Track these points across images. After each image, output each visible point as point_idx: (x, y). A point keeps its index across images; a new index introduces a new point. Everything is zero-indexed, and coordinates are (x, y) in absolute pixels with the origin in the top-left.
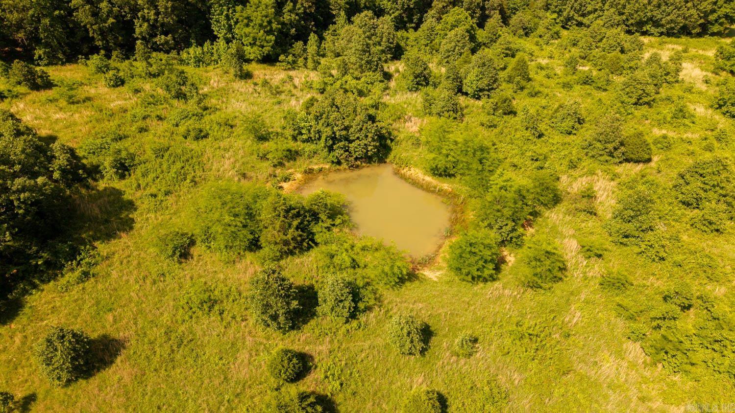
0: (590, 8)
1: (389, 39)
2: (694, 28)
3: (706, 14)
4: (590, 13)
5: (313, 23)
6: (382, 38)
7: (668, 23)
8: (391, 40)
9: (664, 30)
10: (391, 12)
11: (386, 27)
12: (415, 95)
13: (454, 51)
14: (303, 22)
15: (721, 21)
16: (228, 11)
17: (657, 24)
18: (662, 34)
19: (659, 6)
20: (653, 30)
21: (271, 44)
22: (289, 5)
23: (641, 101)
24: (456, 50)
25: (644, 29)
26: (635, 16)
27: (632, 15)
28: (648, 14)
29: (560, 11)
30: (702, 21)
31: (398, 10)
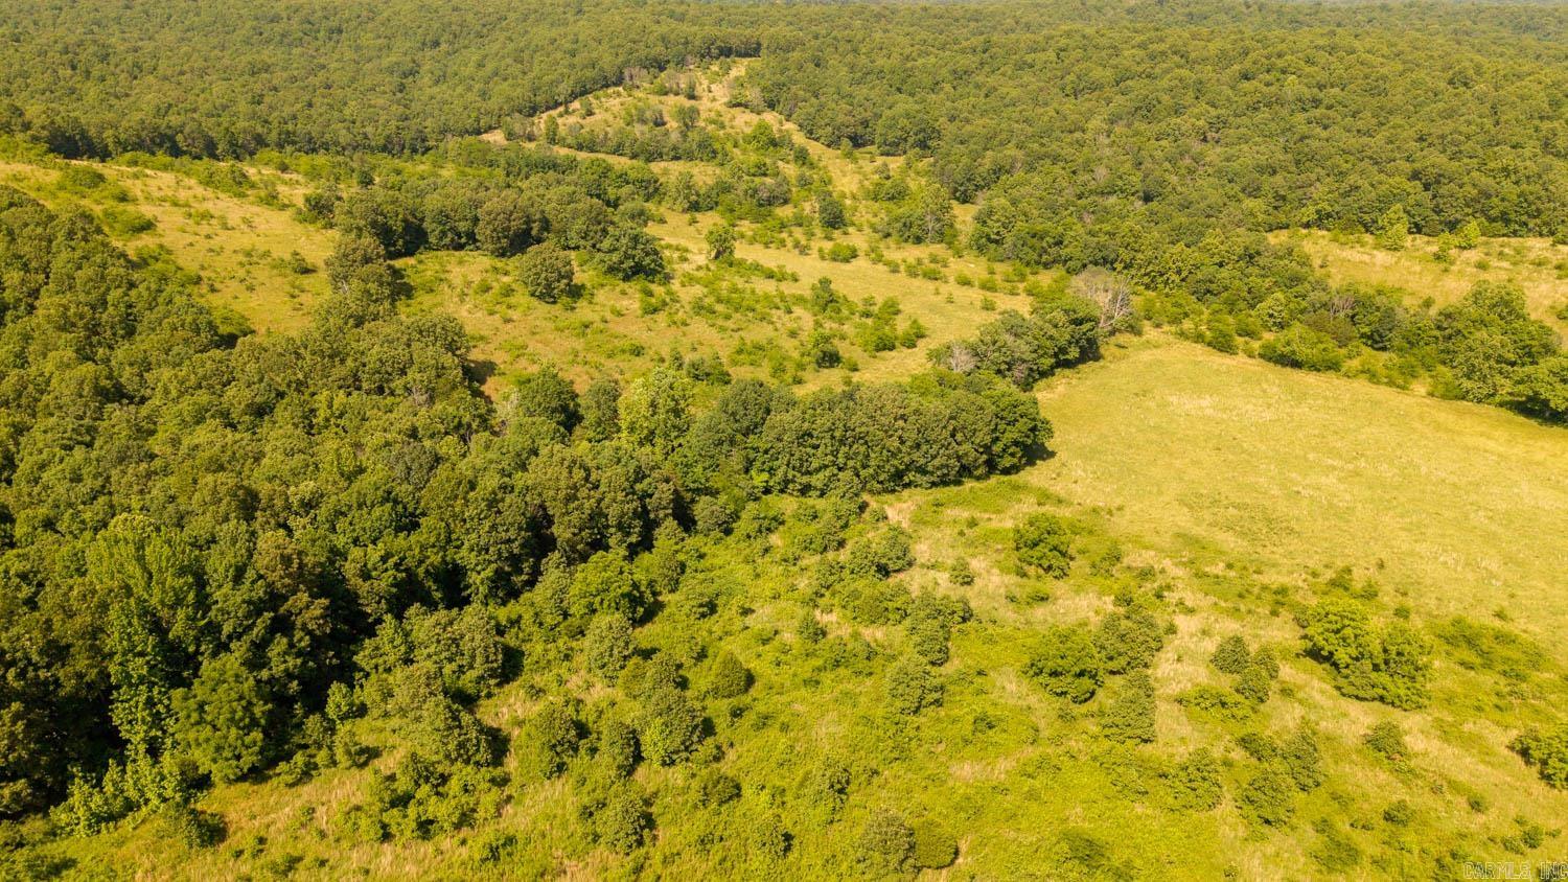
0: (815, 465)
1: (487, 657)
2: (977, 468)
3: (987, 448)
4: (818, 470)
5: (331, 653)
6: (473, 657)
7: (938, 469)
8: (492, 657)
9: (936, 479)
10: (479, 568)
11: (478, 637)
12: (559, 784)
13: (611, 656)
14: (311, 664)
15: (1011, 450)
16: (150, 691)
17: (922, 471)
18: (934, 484)
19: (918, 446)
20: (919, 478)
21: (256, 749)
22: (278, 643)
23: (924, 703)
24: (615, 651)
25: (906, 480)
26: (887, 467)
27: (883, 467)
28: (905, 460)
29: (771, 468)
30: (985, 457)
31: (490, 562)
